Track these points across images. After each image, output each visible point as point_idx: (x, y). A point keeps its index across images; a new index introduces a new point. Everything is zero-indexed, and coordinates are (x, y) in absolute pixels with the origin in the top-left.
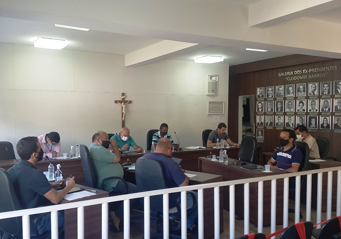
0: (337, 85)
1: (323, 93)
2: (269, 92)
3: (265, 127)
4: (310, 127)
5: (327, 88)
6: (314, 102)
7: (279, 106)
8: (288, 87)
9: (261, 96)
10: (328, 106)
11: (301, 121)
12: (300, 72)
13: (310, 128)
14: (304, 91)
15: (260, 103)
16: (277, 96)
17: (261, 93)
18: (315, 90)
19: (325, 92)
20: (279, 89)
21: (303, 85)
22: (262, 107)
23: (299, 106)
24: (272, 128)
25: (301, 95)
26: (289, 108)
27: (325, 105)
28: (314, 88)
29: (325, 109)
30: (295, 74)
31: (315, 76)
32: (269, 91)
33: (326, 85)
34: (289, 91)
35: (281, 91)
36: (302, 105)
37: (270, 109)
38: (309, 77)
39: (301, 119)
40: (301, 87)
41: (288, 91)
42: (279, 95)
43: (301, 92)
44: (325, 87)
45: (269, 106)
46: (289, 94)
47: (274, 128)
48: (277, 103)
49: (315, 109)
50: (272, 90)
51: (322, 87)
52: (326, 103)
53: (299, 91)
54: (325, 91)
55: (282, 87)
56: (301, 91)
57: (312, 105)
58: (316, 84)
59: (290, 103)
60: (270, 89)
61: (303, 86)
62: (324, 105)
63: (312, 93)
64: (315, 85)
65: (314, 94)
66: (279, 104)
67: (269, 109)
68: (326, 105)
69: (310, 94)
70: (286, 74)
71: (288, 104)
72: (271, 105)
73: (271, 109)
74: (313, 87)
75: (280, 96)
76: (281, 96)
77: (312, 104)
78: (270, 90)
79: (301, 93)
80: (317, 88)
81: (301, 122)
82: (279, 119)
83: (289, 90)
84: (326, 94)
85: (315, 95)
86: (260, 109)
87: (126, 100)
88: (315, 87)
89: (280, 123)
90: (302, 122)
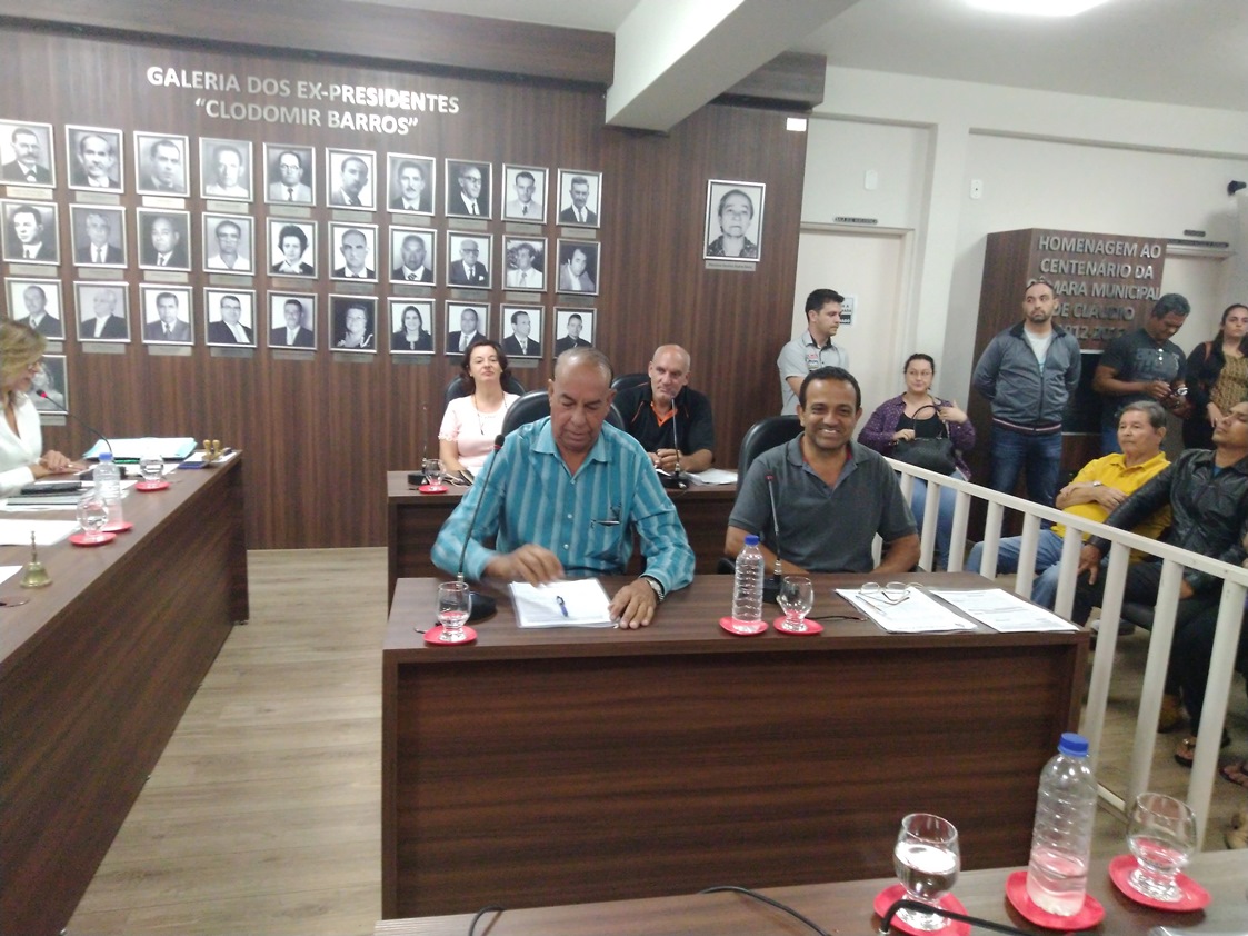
0: (460, 180)
1: (398, 204)
2: (88, 157)
3: (72, 347)
4: (343, 342)
5: (418, 185)
6: (358, 237)
7: (163, 237)
8: (211, 149)
9: (31, 173)
10: (423, 258)
11: (296, 317)
12: (281, 90)
13: (343, 347)
14: (306, 180)
15: (26, 209)
16: (147, 184)
17: (30, 155)
18: (359, 185)
19: (408, 199)
20: (154, 150)
21: (302, 154)
22: (44, 235)
23: (281, 246)
24: (121, 350)
25: (290, 200)
26: (223, 252)
27: (408, 254)
28: (356, 177)
29: (408, 272)
30: (250, 90)
31: (358, 122)
32: (91, 152)
33: (411, 172)
34: (221, 170)
35: (170, 164)
36: (295, 246)
37: (105, 249)
38: (330, 119)
39: (293, 308)
40: (290, 160)
41: (217, 173)
42: (156, 182)
43: (289, 185)
44: (408, 178)
45: (93, 233)
46: (223, 185)
47: (137, 348)
48: (149, 220)
49: (361, 266)
50: (112, 151)
51: (396, 177)
52: (413, 246)
53: (277, 175)
54: (409, 195)
55: (179, 143)
56: (291, 180)
57: (348, 251)
58: (367, 160)
59: (229, 230)
60: (95, 144)
61: (298, 156)
62: (404, 256)
63: (347, 199)
64: (362, 161)
65: (356, 202)
66: (160, 226)
67: (94, 249)
68: (413, 255)
69: (337, 201)
70: (195, 80)
71: (219, 234)
72: (108, 228)
73: (110, 248)
74: (353, 172)
75: (165, 187)
76: (173, 190)
77: (346, 247)
78: (97, 149)
79: (290, 191)
80: (369, 176)
81: (292, 323)
82: (167, 302)
83: (220, 165)
84: (411, 208)
85: (360, 205)
86: (26, 247)
88: (363, 173)
89: (172, 326)
90: (301, 322)
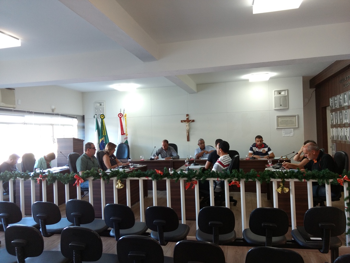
7: (341, 117)
9: (332, 107)
15: (332, 114)
17: (332, 103)
20: (340, 98)
24: (339, 142)
26: (346, 118)
30: (347, 80)
34: (345, 99)
35: (341, 100)
37: (337, 120)
45: (336, 117)
46: (345, 103)
48: (340, 113)
60: (336, 99)
75: (341, 106)
82: (342, 131)
86: (332, 121)
87: (190, 119)
89: (342, 136)
